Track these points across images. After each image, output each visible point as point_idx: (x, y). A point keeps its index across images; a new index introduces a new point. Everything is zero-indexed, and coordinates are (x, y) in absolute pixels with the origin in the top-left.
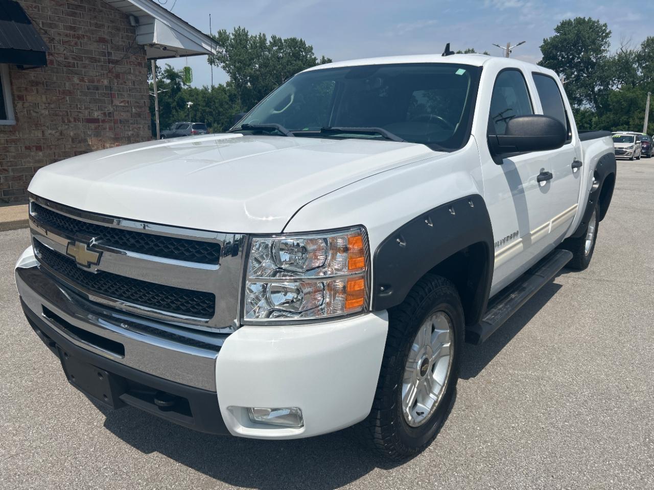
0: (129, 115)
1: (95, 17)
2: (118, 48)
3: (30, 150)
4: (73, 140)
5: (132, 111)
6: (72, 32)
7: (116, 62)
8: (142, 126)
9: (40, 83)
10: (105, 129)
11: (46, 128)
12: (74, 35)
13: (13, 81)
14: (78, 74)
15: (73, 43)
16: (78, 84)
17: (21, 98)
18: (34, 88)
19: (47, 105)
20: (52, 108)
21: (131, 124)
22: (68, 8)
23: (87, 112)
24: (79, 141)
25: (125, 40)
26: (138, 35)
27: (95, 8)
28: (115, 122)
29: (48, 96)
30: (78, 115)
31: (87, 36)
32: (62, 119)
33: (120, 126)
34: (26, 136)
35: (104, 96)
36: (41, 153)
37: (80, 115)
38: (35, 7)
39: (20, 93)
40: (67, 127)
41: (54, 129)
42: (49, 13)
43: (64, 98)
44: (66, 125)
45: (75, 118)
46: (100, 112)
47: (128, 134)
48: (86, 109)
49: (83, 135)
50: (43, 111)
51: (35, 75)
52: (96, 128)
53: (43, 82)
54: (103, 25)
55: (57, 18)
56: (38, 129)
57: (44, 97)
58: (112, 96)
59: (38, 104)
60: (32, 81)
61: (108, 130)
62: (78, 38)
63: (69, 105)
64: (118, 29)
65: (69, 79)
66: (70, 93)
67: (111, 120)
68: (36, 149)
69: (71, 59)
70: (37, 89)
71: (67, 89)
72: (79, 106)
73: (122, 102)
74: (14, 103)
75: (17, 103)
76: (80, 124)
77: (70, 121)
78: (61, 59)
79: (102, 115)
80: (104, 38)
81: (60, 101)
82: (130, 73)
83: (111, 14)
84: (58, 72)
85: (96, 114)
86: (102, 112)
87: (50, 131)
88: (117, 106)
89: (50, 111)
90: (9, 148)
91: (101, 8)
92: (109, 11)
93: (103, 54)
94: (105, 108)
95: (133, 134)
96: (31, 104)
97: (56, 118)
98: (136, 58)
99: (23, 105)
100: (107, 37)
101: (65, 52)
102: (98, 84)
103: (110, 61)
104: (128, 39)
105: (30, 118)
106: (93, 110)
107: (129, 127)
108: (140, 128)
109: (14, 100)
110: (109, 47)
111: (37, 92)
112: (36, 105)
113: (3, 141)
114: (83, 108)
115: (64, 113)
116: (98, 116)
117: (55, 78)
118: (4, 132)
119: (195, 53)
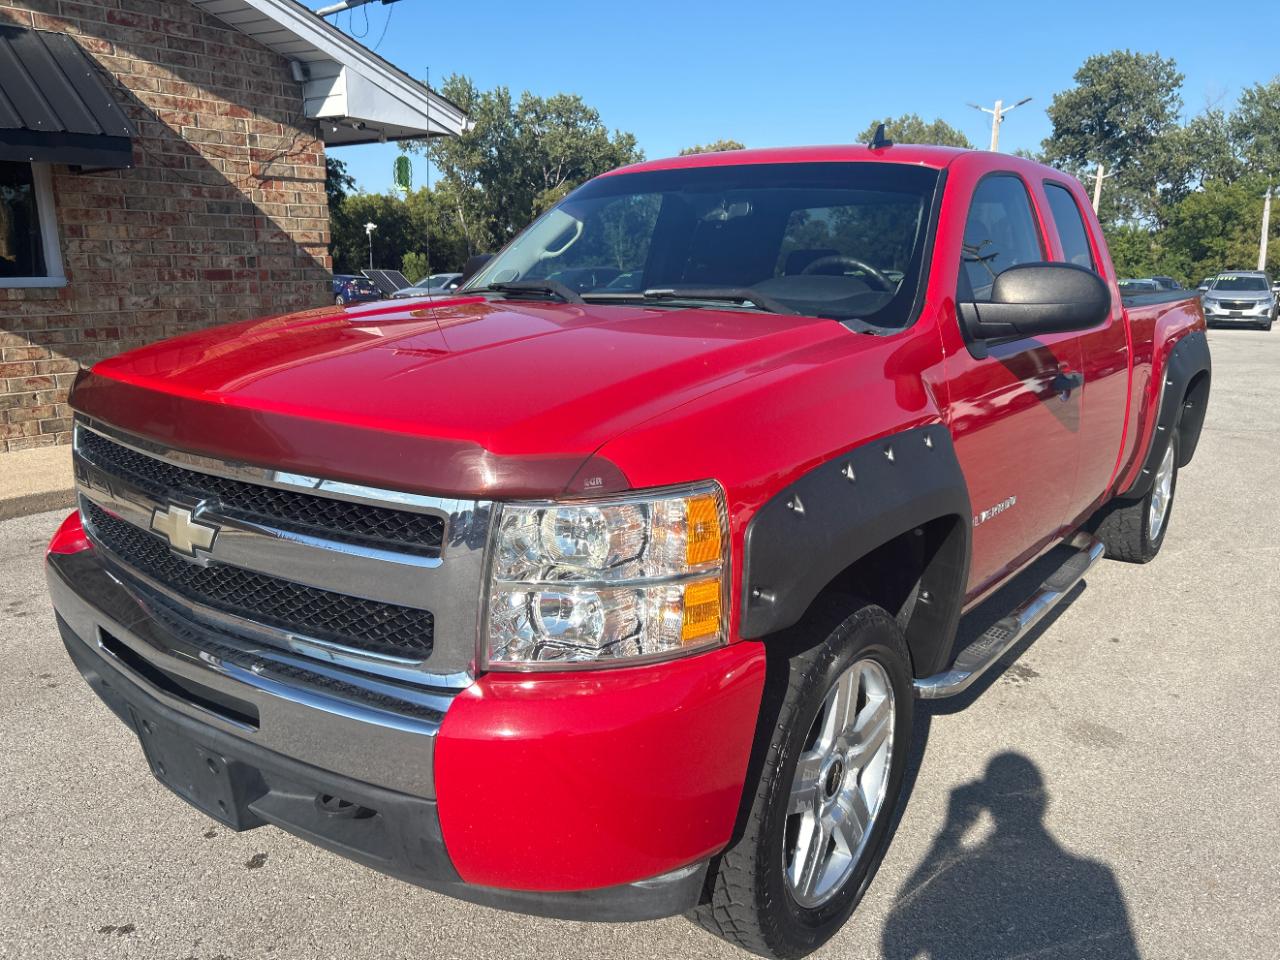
0: (289, 260)
1: (223, 64)
2: (267, 128)
3: (95, 336)
4: (180, 314)
5: (295, 253)
6: (177, 96)
7: (265, 156)
8: (314, 284)
9: (115, 201)
10: (242, 290)
11: (128, 293)
12: (182, 101)
13: (61, 196)
14: (191, 181)
15: (179, 120)
16: (189, 201)
17: (76, 231)
18: (103, 211)
19: (128, 245)
20: (138, 252)
21: (294, 279)
22: (171, 47)
23: (206, 259)
24: (192, 317)
25: (283, 110)
26: (306, 99)
27: (222, 47)
28: (264, 276)
29: (131, 228)
30: (189, 264)
31: (207, 103)
32: (160, 273)
33: (271, 285)
34: (87, 309)
35: (239, 225)
36: (116, 344)
37: (194, 263)
39: (75, 222)
40: (168, 288)
41: (143, 294)
42: (133, 57)
43: (162, 230)
44: (167, 285)
45: (183, 272)
46: (233, 257)
47: (287, 301)
48: (205, 250)
49: (199, 305)
50: (121, 258)
51: (106, 184)
52: (225, 290)
53: (121, 199)
54: (239, 80)
55: (147, 68)
56: (112, 295)
57: (122, 228)
58: (255, 224)
59: (111, 242)
60: (100, 196)
61: (248, 292)
62: (190, 107)
63: (172, 245)
64: (269, 89)
65: (173, 191)
66: (174, 219)
67: (255, 273)
68: (108, 336)
69: (174, 149)
70: (108, 212)
71: (168, 210)
72: (192, 246)
73: (276, 235)
74: (62, 242)
75: (69, 242)
76: (194, 283)
77: (173, 277)
78: (156, 151)
79: (237, 263)
81: (155, 236)
82: (292, 176)
83: (255, 59)
84: (149, 178)
85: (225, 262)
86: (238, 257)
87: (134, 299)
88: (266, 244)
89: (137, 258)
90: (53, 334)
91: (234, 46)
92: (250, 52)
93: (239, 139)
94: (244, 248)
95: (296, 301)
96: (97, 244)
97: (145, 270)
98: (303, 147)
99: (80, 247)
100: (246, 104)
101: (164, 137)
102: (228, 201)
103: (252, 154)
104: (288, 109)
105: (94, 273)
106: (217, 253)
107: (288, 285)
108: (311, 287)
109: (62, 235)
110: (250, 123)
111: (110, 220)
112: (107, 246)
113: (40, 321)
114: (200, 251)
115: (162, 260)
116: (229, 265)
117: (144, 190)
118: (43, 302)
119: (417, 133)
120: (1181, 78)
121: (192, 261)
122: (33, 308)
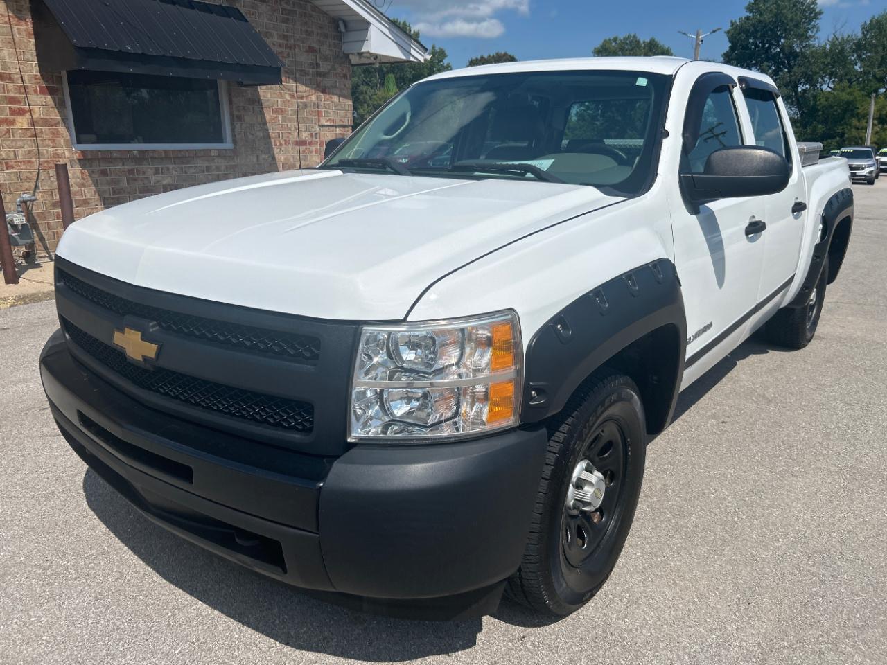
0: (334, 136)
1: (306, 23)
2: (326, 59)
4: (283, 165)
5: (336, 131)
6: (285, 42)
7: (324, 75)
9: (256, 101)
10: (311, 152)
11: (260, 153)
12: (287, 45)
13: (232, 99)
14: (290, 90)
15: (285, 55)
16: (289, 101)
17: (239, 118)
18: (251, 107)
19: (262, 126)
22: (282, 14)
23: (296, 133)
24: (288, 167)
25: (332, 49)
26: (344, 42)
27: (305, 13)
28: (321, 144)
30: (288, 137)
31: (298, 45)
32: (275, 141)
34: (243, 162)
35: (312, 114)
37: (291, 136)
38: (253, 14)
39: (239, 113)
40: (278, 150)
41: (267, 153)
42: (265, 20)
43: (276, 117)
45: (285, 140)
46: (307, 133)
48: (295, 129)
49: (292, 160)
50: (258, 133)
52: (304, 152)
54: (312, 32)
55: (272, 26)
56: (254, 154)
57: (259, 116)
58: (319, 114)
59: (254, 124)
60: (249, 99)
61: (314, 153)
62: (290, 48)
63: (280, 126)
64: (326, 37)
65: (282, 96)
66: (282, 111)
67: (317, 142)
70: (253, 108)
71: (280, 107)
72: (289, 127)
73: (327, 121)
74: (232, 125)
75: (236, 124)
76: (290, 148)
77: (281, 144)
79: (309, 136)
80: (313, 47)
81: (274, 121)
82: (336, 87)
83: (320, 19)
86: (310, 133)
87: (263, 156)
88: (322, 126)
89: (265, 133)
91: (311, 13)
92: (319, 16)
93: (311, 65)
94: (312, 127)
96: (248, 125)
98: (342, 69)
99: (241, 126)
100: (315, 45)
102: (307, 101)
103: (319, 74)
104: (335, 48)
105: (247, 141)
106: (301, 130)
109: (232, 121)
110: (318, 56)
111: (254, 112)
112: (252, 126)
113: (223, 168)
114: (293, 129)
115: (276, 134)
116: (306, 137)
117: (269, 96)
118: (224, 157)
119: (395, 60)
120: (820, 13)
121: (289, 135)
122: (220, 161)
